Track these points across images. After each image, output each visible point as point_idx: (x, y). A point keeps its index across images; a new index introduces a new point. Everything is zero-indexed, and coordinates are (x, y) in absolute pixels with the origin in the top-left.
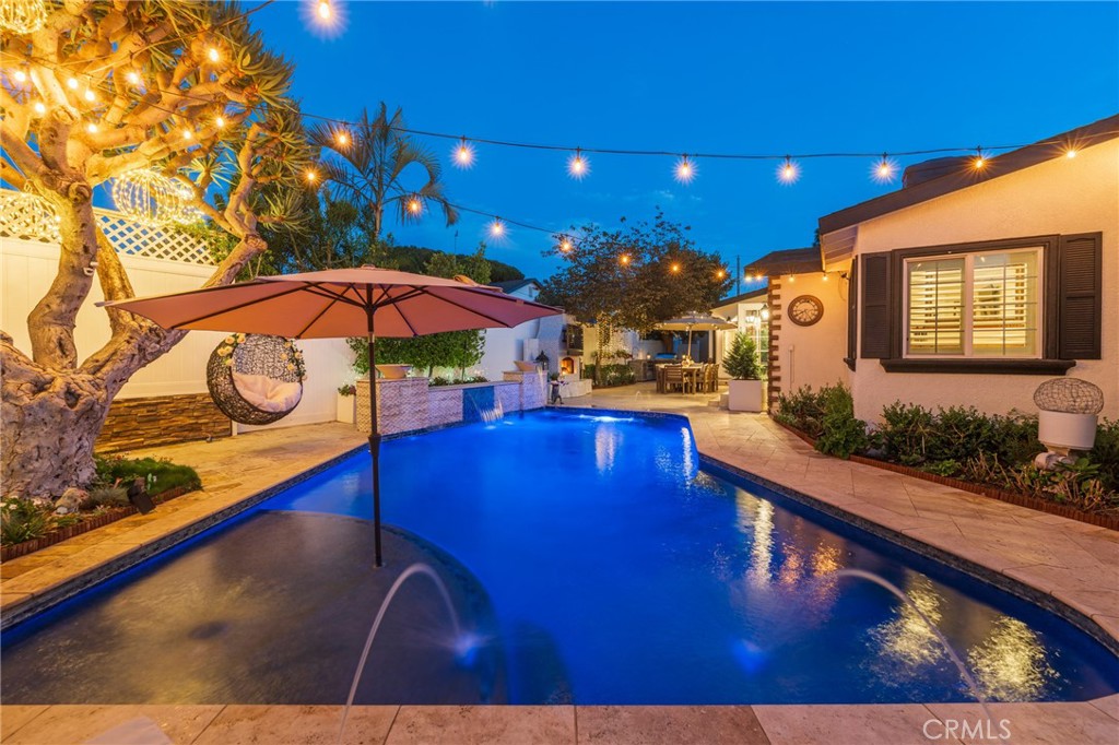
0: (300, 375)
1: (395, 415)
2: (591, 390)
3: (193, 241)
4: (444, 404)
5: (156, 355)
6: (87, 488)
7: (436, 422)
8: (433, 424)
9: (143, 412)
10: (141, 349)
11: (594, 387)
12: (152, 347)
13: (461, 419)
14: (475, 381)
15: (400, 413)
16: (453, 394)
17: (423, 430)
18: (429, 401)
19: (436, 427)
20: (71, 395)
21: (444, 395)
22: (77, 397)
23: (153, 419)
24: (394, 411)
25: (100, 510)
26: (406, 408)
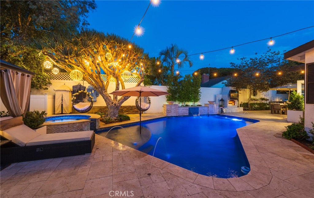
0: (150, 103)
1: (170, 112)
2: (242, 111)
3: (138, 79)
4: (183, 111)
5: (127, 99)
6: (117, 117)
7: (181, 115)
8: (180, 115)
9: (130, 108)
10: (125, 98)
11: (244, 110)
12: (126, 98)
13: (188, 115)
14: (197, 106)
15: (171, 112)
16: (185, 109)
17: (177, 116)
18: (179, 110)
19: (181, 116)
20: (115, 104)
21: (183, 108)
22: (116, 105)
23: (132, 109)
24: (170, 111)
25: (117, 120)
26: (173, 111)
